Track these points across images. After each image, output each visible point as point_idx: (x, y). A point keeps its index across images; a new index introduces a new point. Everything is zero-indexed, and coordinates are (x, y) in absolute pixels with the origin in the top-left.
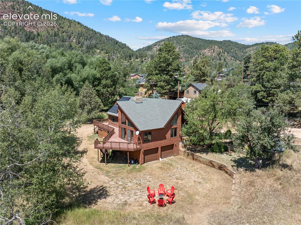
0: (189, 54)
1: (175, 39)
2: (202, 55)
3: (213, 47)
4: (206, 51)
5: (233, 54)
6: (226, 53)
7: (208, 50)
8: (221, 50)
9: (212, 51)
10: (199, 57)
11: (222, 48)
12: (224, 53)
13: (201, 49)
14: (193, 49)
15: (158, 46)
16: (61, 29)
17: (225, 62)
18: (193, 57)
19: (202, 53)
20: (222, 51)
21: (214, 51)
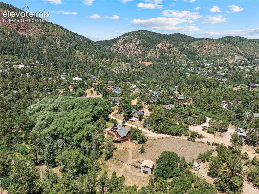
0: (147, 47)
1: (136, 33)
2: (156, 48)
3: (165, 42)
4: (160, 45)
5: (180, 48)
6: (175, 47)
7: (161, 44)
8: (171, 44)
9: (165, 45)
10: (154, 50)
11: (172, 43)
12: (173, 47)
13: (156, 43)
14: (150, 43)
15: (122, 39)
16: (47, 33)
17: (174, 55)
18: (149, 50)
19: (156, 47)
20: (172, 46)
21: (165, 46)
